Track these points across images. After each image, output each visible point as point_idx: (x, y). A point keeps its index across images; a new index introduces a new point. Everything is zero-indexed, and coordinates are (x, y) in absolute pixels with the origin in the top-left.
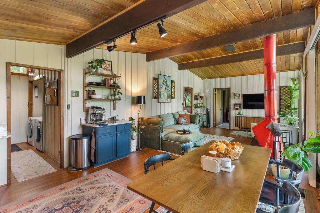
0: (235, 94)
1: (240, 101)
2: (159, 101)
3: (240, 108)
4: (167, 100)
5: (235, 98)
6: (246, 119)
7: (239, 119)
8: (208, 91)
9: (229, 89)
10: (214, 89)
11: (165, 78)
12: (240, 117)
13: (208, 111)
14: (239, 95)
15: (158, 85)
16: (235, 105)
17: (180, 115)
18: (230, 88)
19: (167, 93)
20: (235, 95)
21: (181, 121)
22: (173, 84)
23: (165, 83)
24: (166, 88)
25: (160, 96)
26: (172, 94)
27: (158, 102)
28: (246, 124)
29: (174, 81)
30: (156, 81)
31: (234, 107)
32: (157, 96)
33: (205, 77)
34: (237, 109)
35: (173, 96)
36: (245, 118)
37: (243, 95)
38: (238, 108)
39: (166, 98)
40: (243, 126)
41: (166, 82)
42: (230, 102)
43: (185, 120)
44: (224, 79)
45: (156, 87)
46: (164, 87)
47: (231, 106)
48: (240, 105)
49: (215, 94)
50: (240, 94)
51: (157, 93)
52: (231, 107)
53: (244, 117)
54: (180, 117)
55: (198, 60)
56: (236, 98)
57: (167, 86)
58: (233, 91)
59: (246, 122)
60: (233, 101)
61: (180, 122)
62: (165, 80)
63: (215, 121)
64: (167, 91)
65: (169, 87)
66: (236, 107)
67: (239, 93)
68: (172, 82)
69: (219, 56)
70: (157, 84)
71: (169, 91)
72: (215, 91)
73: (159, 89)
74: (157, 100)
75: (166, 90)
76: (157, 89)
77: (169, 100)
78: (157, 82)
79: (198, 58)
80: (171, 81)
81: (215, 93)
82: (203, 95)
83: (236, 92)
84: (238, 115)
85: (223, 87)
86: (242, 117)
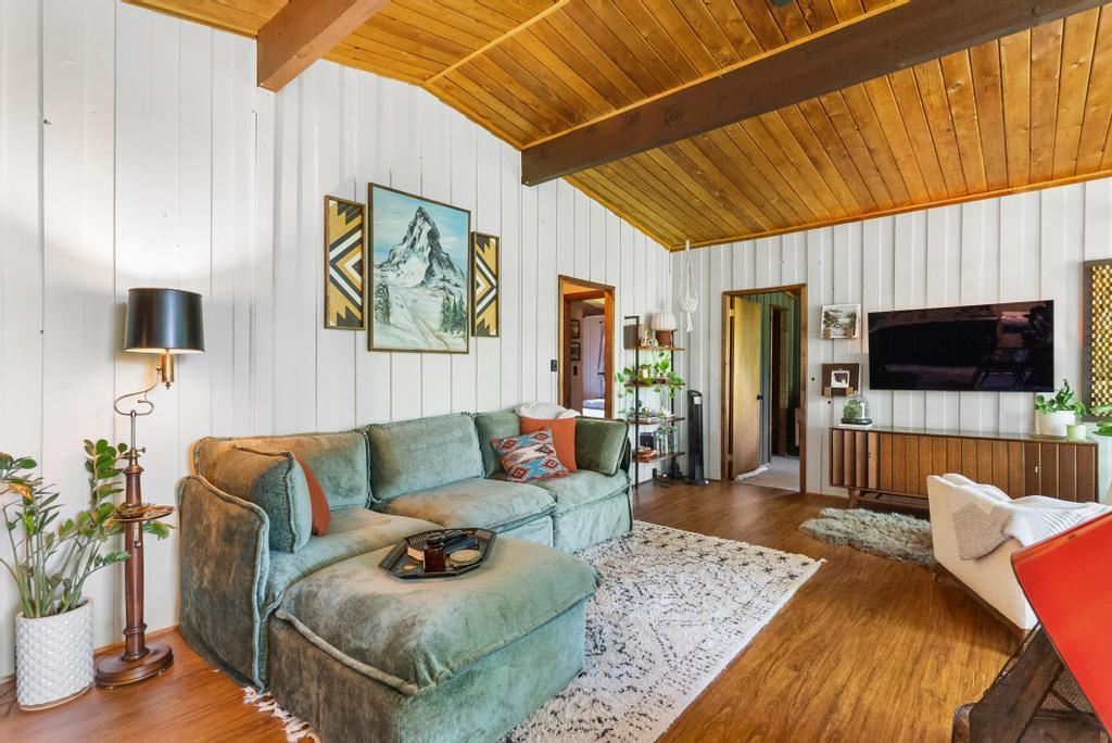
0: (827, 315)
1: (857, 349)
2: (378, 341)
3: (854, 385)
4: (439, 337)
5: (827, 336)
6: (886, 445)
7: (849, 446)
8: (692, 305)
9: (797, 292)
10: (725, 293)
11: (422, 214)
12: (854, 432)
13: (697, 400)
14: (847, 320)
15: (367, 244)
16: (827, 370)
17: (522, 421)
18: (804, 285)
19: (441, 299)
20: (830, 319)
21: (515, 457)
22: (489, 255)
23: (423, 241)
24: (430, 272)
25: (387, 313)
26: (478, 309)
27: (370, 348)
28: (886, 470)
29: (493, 241)
30: (348, 221)
31: (826, 381)
32: (361, 309)
33: (681, 235)
34: (841, 392)
35: (488, 317)
36: (886, 440)
37: (874, 318)
38: (844, 384)
39: (436, 325)
40: (872, 484)
41: (433, 235)
42: (805, 355)
43: (540, 450)
44: (771, 241)
45: (356, 257)
46: (417, 265)
47: (810, 375)
48: (854, 368)
49: (732, 318)
50: (853, 316)
51: (361, 294)
52: (810, 383)
53: (879, 433)
54: (522, 432)
55: (615, 112)
56: (836, 332)
57: (436, 255)
58: (816, 299)
59: (887, 459)
60: (817, 353)
61: (510, 464)
62: (427, 228)
63: (731, 451)
64: (444, 288)
65: (451, 266)
66: (835, 384)
67: (851, 311)
68: (478, 240)
70: (361, 241)
71: (454, 289)
72: (732, 307)
73: (376, 271)
74: (362, 335)
75: (435, 282)
76: (361, 273)
77: (456, 340)
78: (361, 226)
79: (612, 96)
80: (472, 236)
81: (730, 313)
82: (667, 323)
83: (834, 307)
84: (844, 421)
85: (768, 280)
86: (866, 433)
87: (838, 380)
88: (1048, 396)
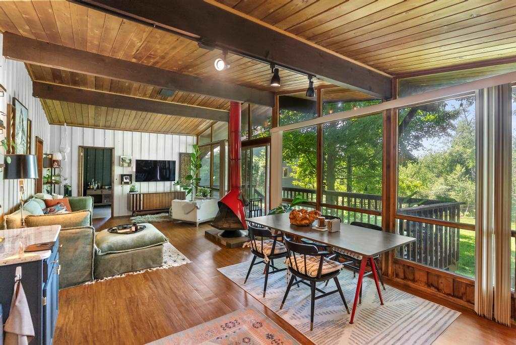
0: (122, 159)
1: (132, 170)
3: (131, 180)
5: (123, 166)
6: (146, 198)
7: (135, 199)
9: (111, 150)
10: (80, 146)
11: (21, 111)
12: (133, 195)
13: (69, 189)
16: (122, 176)
17: (46, 201)
18: (114, 148)
19: (23, 150)
20: (123, 160)
23: (21, 124)
24: (22, 137)
26: (28, 152)
31: (122, 180)
34: (127, 183)
36: (145, 195)
37: (137, 161)
38: (128, 181)
41: (23, 120)
42: (114, 171)
44: (101, 131)
46: (20, 134)
47: (115, 178)
48: (130, 176)
49: (82, 156)
50: (130, 160)
52: (115, 181)
53: (143, 194)
56: (126, 165)
57: (23, 130)
58: (117, 153)
59: (145, 201)
60: (118, 171)
62: (22, 117)
64: (23, 144)
65: (24, 134)
66: (125, 181)
67: (129, 158)
70: (13, 124)
72: (82, 152)
73: (16, 138)
78: (13, 116)
80: (28, 119)
81: (81, 154)
83: (124, 157)
84: (130, 192)
85: (99, 144)
86: (137, 194)
87: (126, 179)
88: (173, 182)
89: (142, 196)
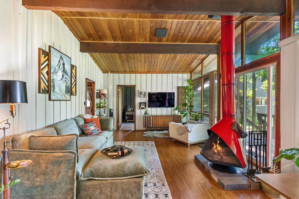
0: (140, 92)
1: (146, 99)
2: (53, 97)
3: (145, 106)
4: (65, 96)
5: (140, 97)
6: (153, 119)
7: (147, 119)
8: (111, 87)
9: (134, 87)
10: (118, 85)
11: (61, 58)
13: (112, 111)
14: (144, 94)
15: (49, 65)
16: (140, 103)
17: (85, 120)
18: (135, 85)
19: (65, 84)
20: (141, 93)
21: (89, 129)
22: (74, 71)
23: (61, 66)
24: (63, 76)
25: (54, 89)
26: (73, 86)
27: (50, 99)
28: (153, 123)
29: (75, 67)
30: (45, 57)
31: (140, 106)
32: (48, 87)
34: (143, 108)
35: (74, 90)
36: (153, 117)
37: (149, 94)
38: (144, 107)
39: (64, 92)
40: (151, 126)
41: (64, 64)
42: (136, 101)
43: (95, 127)
44: (128, 75)
45: (46, 70)
46: (60, 73)
47: (136, 105)
48: (145, 103)
49: (119, 91)
50: (145, 93)
51: (48, 82)
53: (152, 116)
54: (86, 123)
55: (113, 42)
56: (142, 96)
57: (64, 71)
58: (138, 89)
59: (153, 121)
60: (138, 100)
61: (87, 132)
62: (62, 62)
63: (119, 123)
64: (66, 81)
65: (67, 74)
67: (145, 92)
68: (72, 67)
69: (143, 42)
71: (68, 81)
72: (119, 89)
73: (52, 75)
74: (47, 95)
75: (64, 79)
76: (48, 75)
77: (68, 96)
78: (48, 60)
79: (114, 38)
80: (71, 65)
81: (118, 90)
82: (105, 92)
83: (141, 91)
84: (145, 114)
85: (128, 83)
86: (148, 116)
87: (143, 106)
89: (151, 117)
